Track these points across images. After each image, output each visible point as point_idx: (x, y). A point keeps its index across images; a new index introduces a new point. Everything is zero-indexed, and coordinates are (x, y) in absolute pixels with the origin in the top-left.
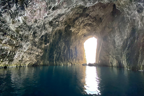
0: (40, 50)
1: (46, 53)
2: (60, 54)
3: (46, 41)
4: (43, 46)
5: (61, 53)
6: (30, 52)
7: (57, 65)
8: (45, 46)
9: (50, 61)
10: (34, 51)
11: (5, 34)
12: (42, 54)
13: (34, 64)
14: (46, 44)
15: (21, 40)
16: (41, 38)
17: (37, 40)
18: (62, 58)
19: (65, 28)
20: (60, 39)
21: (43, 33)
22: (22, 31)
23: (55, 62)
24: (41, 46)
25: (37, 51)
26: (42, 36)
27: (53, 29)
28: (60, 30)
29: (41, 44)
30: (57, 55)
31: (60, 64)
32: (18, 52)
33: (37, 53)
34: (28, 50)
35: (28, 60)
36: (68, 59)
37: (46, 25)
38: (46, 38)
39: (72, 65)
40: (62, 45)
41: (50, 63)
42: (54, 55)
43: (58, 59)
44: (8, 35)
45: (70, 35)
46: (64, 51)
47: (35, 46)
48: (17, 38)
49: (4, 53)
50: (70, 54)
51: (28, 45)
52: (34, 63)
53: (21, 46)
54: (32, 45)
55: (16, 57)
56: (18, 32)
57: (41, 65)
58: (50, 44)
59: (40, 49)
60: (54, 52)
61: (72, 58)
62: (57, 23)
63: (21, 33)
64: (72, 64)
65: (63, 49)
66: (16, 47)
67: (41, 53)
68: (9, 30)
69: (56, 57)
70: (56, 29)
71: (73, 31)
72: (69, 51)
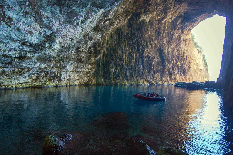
0: (90, 66)
1: (99, 68)
2: (121, 67)
3: (96, 53)
4: (93, 60)
5: (122, 65)
6: (76, 70)
7: (117, 85)
8: (96, 59)
9: (105, 79)
10: (82, 68)
11: (50, 60)
12: (94, 70)
13: (85, 83)
14: (96, 57)
15: (64, 62)
16: (89, 50)
17: (83, 55)
18: (126, 73)
19: (129, 21)
20: (119, 43)
21: (89, 44)
22: (62, 54)
23: (112, 80)
24: (89, 61)
25: (85, 68)
26: (90, 48)
27: (102, 34)
28: (118, 29)
29: (90, 57)
30: (117, 69)
31: (123, 83)
32: (63, 73)
33: (87, 70)
34: (74, 68)
35: (78, 78)
36: (139, 74)
37: (90, 35)
38: (95, 48)
39: (150, 85)
40: (125, 52)
41: (105, 81)
42: (110, 70)
43: (118, 76)
44: (52, 61)
45: (140, 29)
46: (130, 62)
47: (82, 63)
48: (59, 61)
49: (53, 75)
50: (143, 66)
51: (71, 64)
52: (85, 81)
53: (65, 67)
54: (77, 63)
55: (63, 77)
56: (58, 56)
57: (94, 85)
58: (104, 55)
59: (90, 64)
60: (111, 66)
61: (149, 72)
62: (107, 22)
63: (61, 56)
64: (150, 83)
65: (128, 58)
66: (61, 69)
67: (91, 69)
68: (52, 57)
69: (115, 73)
70: (110, 31)
71: (148, 20)
72: (143, 60)
